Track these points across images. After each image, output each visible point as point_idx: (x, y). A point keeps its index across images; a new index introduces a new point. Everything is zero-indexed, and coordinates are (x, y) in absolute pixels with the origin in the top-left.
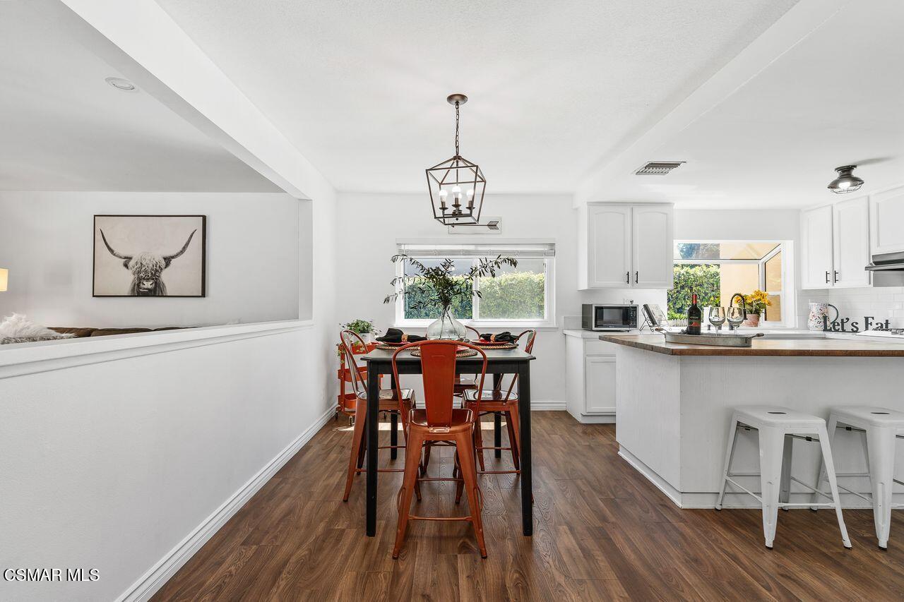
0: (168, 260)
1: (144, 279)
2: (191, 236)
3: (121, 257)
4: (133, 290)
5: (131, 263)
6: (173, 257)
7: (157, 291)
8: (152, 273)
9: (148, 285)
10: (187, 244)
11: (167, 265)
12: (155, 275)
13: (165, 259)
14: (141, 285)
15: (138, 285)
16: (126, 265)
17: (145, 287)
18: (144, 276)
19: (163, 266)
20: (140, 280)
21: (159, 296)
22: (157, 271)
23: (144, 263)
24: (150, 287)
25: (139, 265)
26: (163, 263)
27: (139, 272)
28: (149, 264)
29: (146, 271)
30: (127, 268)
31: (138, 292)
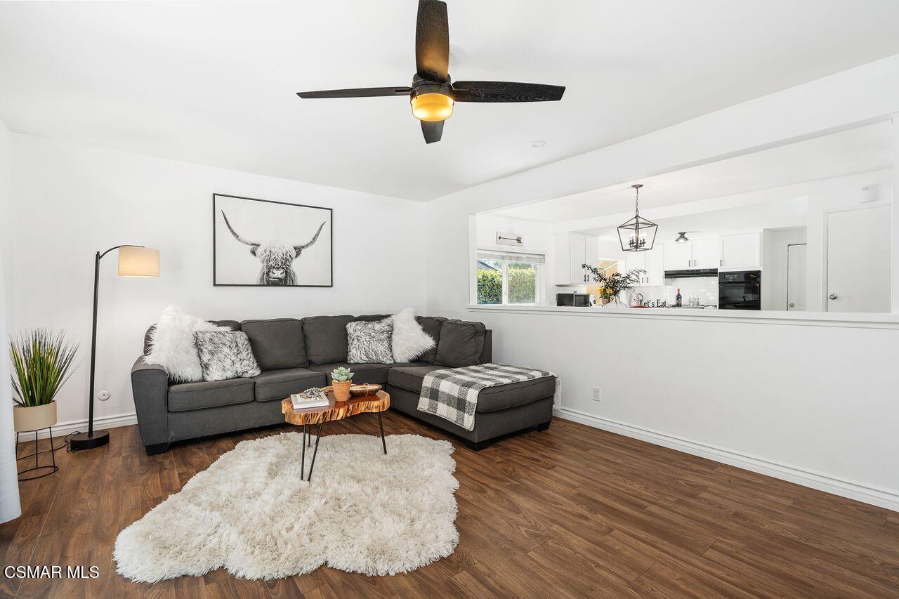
0: (298, 250)
1: (274, 268)
2: (321, 227)
3: (247, 244)
4: (262, 279)
5: (259, 251)
6: (303, 247)
7: (286, 281)
8: (282, 262)
9: (278, 274)
10: (317, 235)
11: (297, 255)
12: (285, 264)
13: (295, 248)
14: (271, 274)
15: (268, 274)
16: (254, 253)
17: (275, 276)
18: (273, 265)
19: (294, 256)
20: (270, 269)
21: (289, 286)
22: (287, 260)
23: (273, 251)
24: (280, 276)
25: (268, 253)
26: (294, 253)
27: (268, 261)
28: (279, 253)
29: (275, 259)
30: (255, 255)
31: (268, 282)
